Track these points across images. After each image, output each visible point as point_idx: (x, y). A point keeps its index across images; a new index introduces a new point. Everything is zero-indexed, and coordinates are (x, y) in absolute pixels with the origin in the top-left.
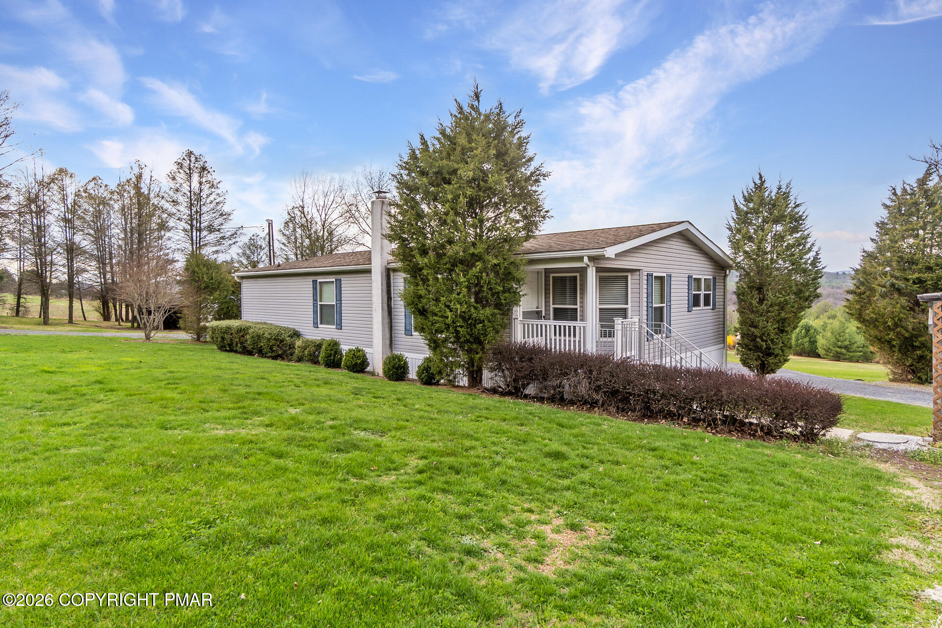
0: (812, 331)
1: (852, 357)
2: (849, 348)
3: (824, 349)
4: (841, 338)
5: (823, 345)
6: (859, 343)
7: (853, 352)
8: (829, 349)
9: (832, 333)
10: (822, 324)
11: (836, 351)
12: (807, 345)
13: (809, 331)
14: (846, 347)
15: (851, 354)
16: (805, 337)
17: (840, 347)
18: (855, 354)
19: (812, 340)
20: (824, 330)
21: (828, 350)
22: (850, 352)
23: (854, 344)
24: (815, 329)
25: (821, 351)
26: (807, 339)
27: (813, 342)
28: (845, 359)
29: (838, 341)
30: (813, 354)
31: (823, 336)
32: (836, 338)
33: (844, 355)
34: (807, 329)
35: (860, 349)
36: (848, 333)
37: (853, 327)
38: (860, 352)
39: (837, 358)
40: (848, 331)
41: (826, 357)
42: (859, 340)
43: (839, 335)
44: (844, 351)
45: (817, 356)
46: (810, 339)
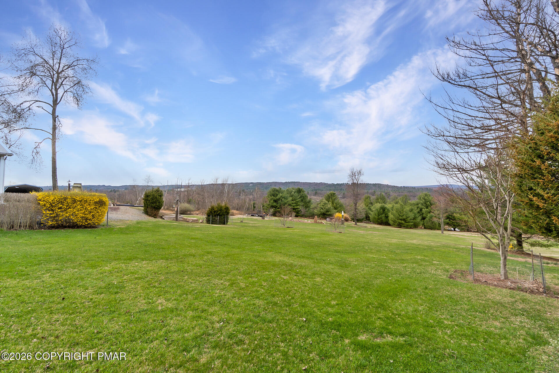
0: (386, 210)
1: (408, 225)
3: (393, 221)
4: (401, 214)
5: (392, 218)
6: (411, 217)
8: (395, 221)
9: (397, 212)
10: (392, 206)
11: (399, 222)
12: (384, 218)
13: (384, 210)
14: (404, 220)
15: (407, 224)
16: (382, 214)
17: (401, 220)
20: (392, 210)
22: (406, 222)
23: (408, 217)
24: (388, 210)
25: (391, 222)
26: (384, 215)
27: (387, 217)
28: (404, 227)
29: (400, 216)
30: (387, 224)
31: (392, 213)
32: (399, 214)
33: (403, 224)
34: (384, 209)
35: (412, 221)
36: (405, 211)
37: (407, 208)
38: (412, 222)
39: (400, 226)
40: (405, 210)
41: (393, 225)
42: (411, 215)
43: (400, 212)
44: (403, 222)
45: (389, 225)
46: (385, 215)
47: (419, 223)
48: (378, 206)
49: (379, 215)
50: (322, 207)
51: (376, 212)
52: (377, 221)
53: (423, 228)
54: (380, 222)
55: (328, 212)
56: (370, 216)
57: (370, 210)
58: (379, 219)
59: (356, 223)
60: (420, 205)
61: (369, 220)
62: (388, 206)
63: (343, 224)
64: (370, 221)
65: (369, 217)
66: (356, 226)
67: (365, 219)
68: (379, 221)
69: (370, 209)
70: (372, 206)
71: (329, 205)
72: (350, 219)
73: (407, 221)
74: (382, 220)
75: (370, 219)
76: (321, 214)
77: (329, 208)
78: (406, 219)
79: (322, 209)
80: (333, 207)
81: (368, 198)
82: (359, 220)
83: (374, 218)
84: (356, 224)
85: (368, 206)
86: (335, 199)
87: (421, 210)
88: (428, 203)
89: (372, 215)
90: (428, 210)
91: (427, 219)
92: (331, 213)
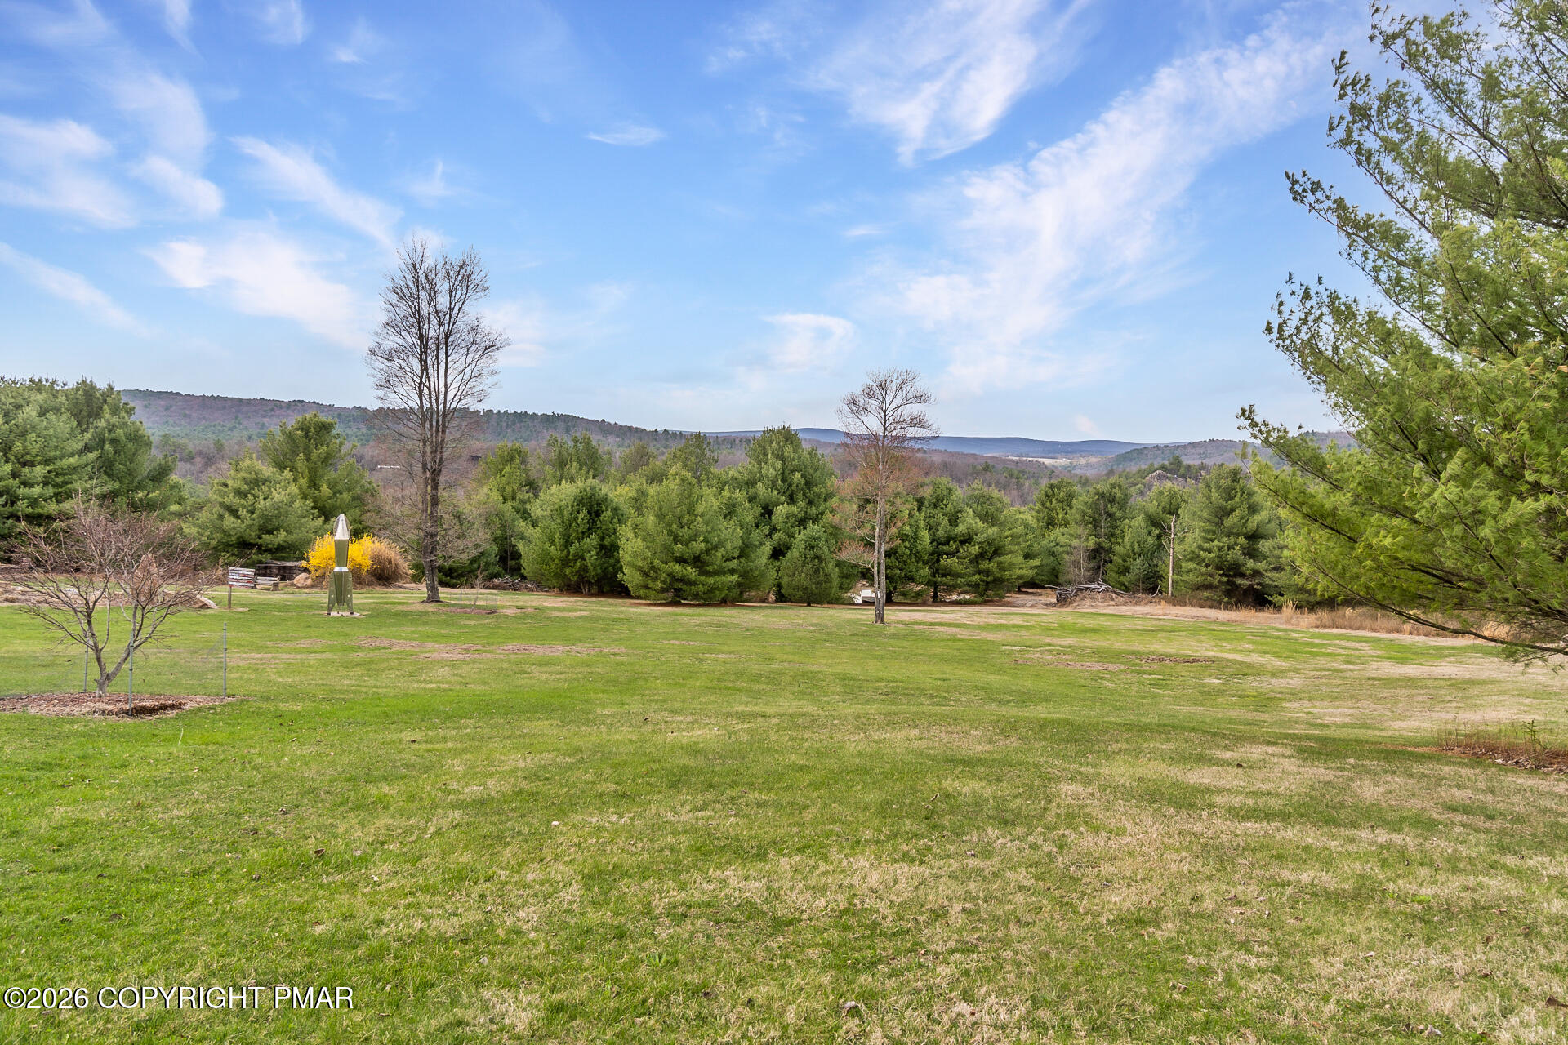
0: (607, 515)
1: (713, 589)
2: (704, 563)
3: (640, 569)
4: (684, 533)
5: (635, 555)
6: (729, 545)
7: (716, 573)
8: (652, 567)
9: (661, 517)
10: (633, 494)
11: (671, 575)
12: (592, 558)
13: (598, 514)
14: (697, 561)
15: (711, 580)
16: (586, 534)
17: (681, 560)
18: (720, 579)
19: (607, 541)
20: (639, 511)
21: (649, 572)
22: (707, 574)
23: (716, 547)
24: (616, 510)
25: (630, 577)
26: (592, 541)
27: (609, 550)
28: (696, 596)
29: (676, 541)
30: (609, 585)
31: (635, 527)
32: (670, 533)
33: (693, 583)
34: (593, 508)
35: (733, 564)
36: (702, 515)
37: (710, 501)
38: (732, 572)
39: (677, 594)
40: (700, 509)
41: (642, 592)
42: (730, 534)
43: (677, 520)
44: (691, 572)
45: (621, 591)
46: (603, 538)
47: (762, 574)
48: (563, 492)
49: (567, 543)
50: (231, 499)
51: (555, 526)
52: (557, 576)
53: (772, 597)
54: (574, 579)
55: (270, 532)
56: (521, 546)
57: (525, 519)
58: (566, 562)
59: (432, 590)
60: (761, 489)
61: (516, 570)
62: (618, 494)
63: (340, 597)
64: (524, 578)
65: (516, 556)
66: (430, 607)
67: (497, 569)
68: (568, 571)
69: (525, 512)
70: (536, 496)
71: (284, 492)
72: (406, 568)
73: (710, 568)
74: (585, 569)
75: (518, 568)
76: (227, 546)
77: (282, 511)
78: (705, 556)
79: (234, 512)
80: (310, 503)
81: (512, 459)
82: (452, 576)
83: (545, 558)
84: (433, 598)
85: (514, 498)
86: (327, 460)
87: (768, 511)
88: (798, 475)
89: (532, 545)
90: (794, 509)
91: (794, 554)
92: (292, 538)
